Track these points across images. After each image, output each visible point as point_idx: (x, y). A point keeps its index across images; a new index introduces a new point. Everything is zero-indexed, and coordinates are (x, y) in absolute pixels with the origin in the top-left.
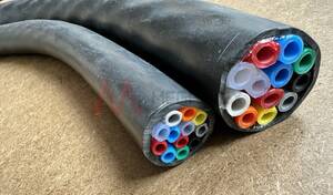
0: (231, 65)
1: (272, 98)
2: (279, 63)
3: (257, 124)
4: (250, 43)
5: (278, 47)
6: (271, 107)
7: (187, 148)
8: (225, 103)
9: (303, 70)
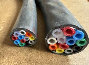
0: (56, 28)
1: (64, 47)
2: (72, 37)
3: (55, 51)
4: (66, 25)
5: (75, 32)
6: (63, 49)
7: (24, 44)
8: (48, 38)
9: (79, 45)
